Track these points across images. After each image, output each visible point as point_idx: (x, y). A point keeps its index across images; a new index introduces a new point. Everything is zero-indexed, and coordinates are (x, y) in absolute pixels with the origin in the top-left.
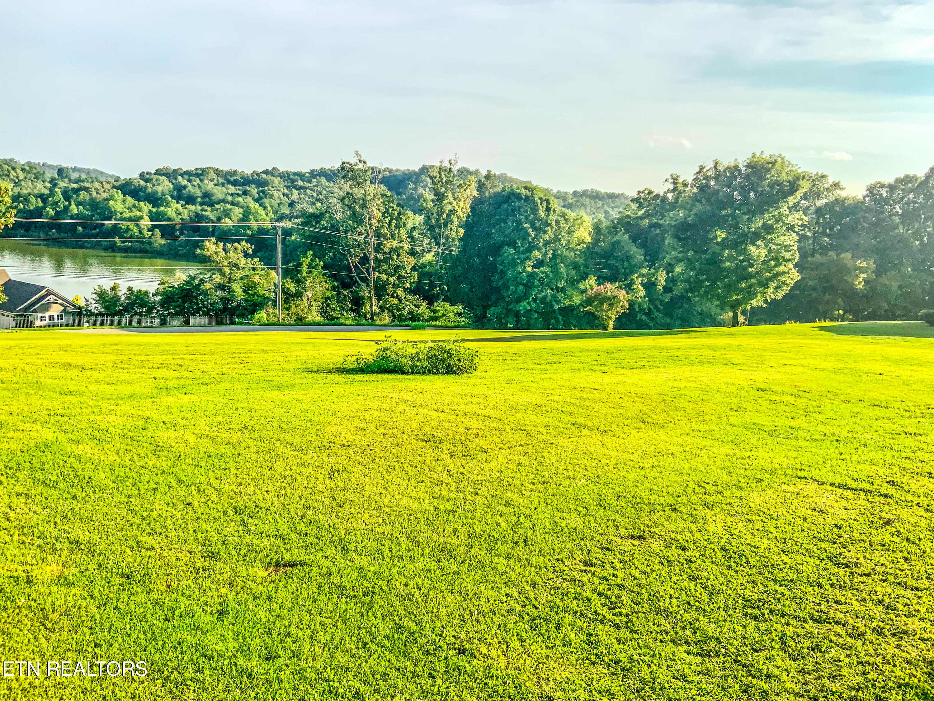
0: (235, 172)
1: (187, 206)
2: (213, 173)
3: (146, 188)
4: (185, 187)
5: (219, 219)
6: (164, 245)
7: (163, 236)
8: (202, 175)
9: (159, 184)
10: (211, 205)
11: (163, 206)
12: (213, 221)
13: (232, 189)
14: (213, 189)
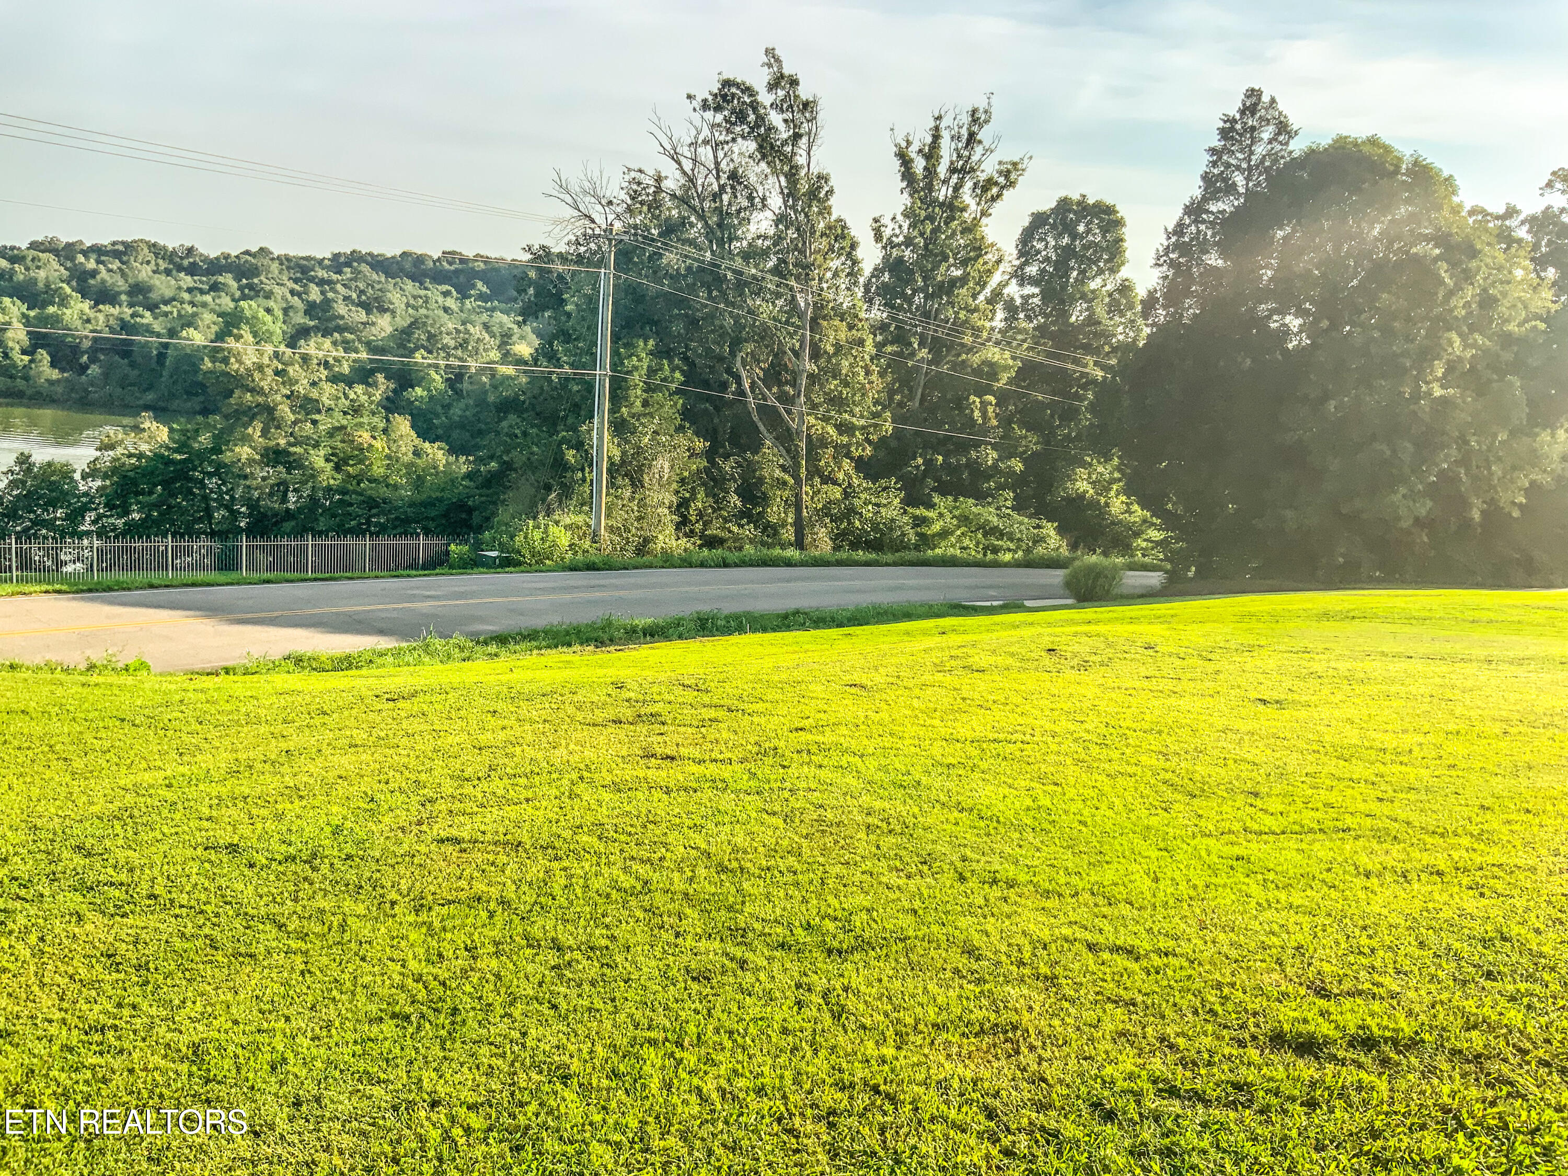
0: (190, 251)
1: (101, 307)
2: (146, 250)
3: (12, 273)
4: (94, 273)
5: (172, 333)
6: (58, 381)
7: (53, 365)
8: (125, 253)
9: (38, 268)
10: (152, 307)
11: (53, 304)
12: (159, 335)
13: (187, 281)
14: (150, 278)
